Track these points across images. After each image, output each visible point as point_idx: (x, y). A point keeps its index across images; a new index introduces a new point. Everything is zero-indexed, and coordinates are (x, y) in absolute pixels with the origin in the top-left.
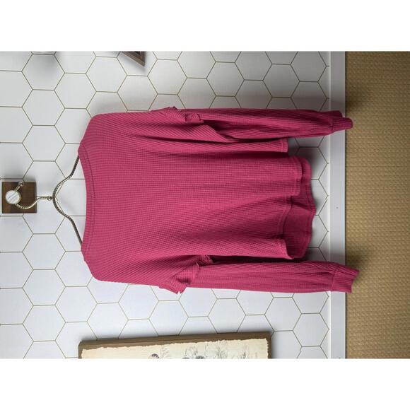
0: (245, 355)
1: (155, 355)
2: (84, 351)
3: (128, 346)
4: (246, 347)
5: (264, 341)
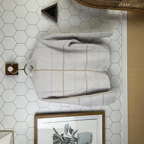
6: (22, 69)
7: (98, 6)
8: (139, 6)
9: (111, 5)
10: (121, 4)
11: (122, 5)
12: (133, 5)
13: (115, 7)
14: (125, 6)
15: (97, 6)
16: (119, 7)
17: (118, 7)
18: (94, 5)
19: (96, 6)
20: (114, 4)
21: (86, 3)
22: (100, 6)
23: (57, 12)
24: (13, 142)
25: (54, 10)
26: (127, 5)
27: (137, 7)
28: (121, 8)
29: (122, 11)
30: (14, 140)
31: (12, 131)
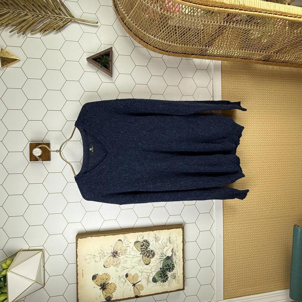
0: (170, 238)
2: (79, 239)
4: (170, 233)
7: (176, 53)
8: (237, 53)
9: (195, 52)
10: (210, 50)
11: (212, 52)
12: (228, 53)
13: (203, 55)
14: (217, 53)
15: (174, 52)
16: (208, 56)
17: (206, 55)
18: (170, 52)
19: (172, 52)
20: (200, 50)
21: (156, 48)
22: (179, 53)
23: (111, 61)
24: (44, 267)
25: (108, 57)
26: (220, 52)
27: (235, 55)
28: (211, 56)
29: (214, 61)
30: (44, 264)
31: (42, 249)
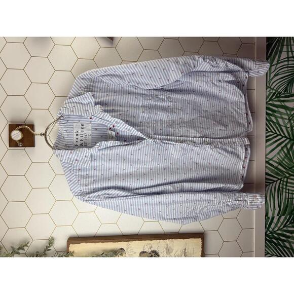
0: (185, 250)
1: (122, 249)
2: (71, 245)
3: (102, 242)
4: (186, 244)
5: (199, 240)
6: (41, 134)
